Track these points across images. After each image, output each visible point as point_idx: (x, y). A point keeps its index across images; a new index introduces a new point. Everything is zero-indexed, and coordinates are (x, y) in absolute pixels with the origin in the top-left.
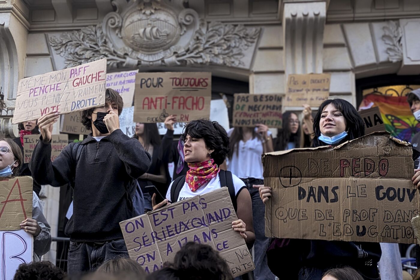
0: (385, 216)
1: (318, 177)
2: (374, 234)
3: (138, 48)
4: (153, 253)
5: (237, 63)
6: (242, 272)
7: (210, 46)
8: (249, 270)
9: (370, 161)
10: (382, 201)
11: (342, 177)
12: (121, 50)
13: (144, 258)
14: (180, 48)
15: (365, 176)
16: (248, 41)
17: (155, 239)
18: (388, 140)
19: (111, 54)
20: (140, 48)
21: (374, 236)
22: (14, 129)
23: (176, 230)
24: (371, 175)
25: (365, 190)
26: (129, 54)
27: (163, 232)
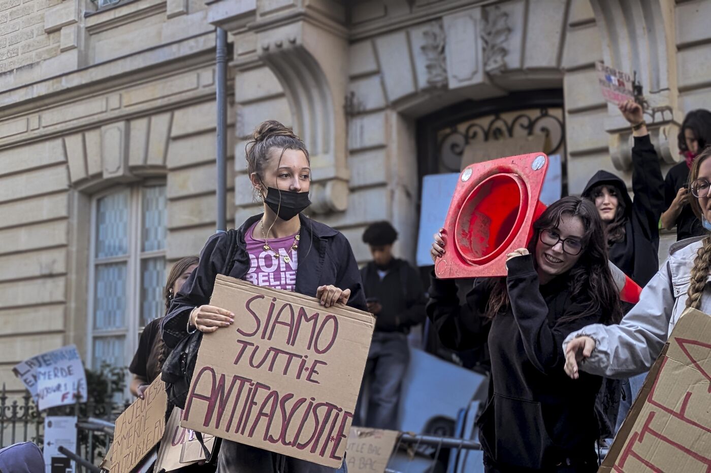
22: (670, 147)
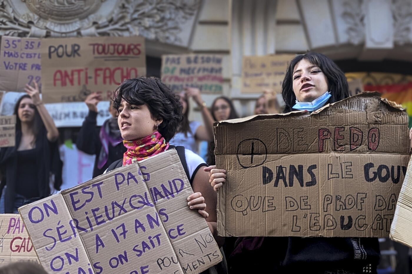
0: (376, 202)
1: (289, 153)
2: (363, 226)
3: (46, 15)
4: (75, 252)
5: (172, 39)
6: (206, 266)
7: (140, 17)
8: (215, 262)
9: (357, 131)
10: (372, 182)
11: (320, 152)
12: (24, 17)
13: (62, 260)
14: (101, 17)
15: (351, 150)
16: (186, 13)
17: (76, 229)
18: (378, 103)
19: (11, 22)
20: (50, 16)
21: (362, 229)
23: (107, 215)
24: (358, 149)
25: (351, 169)
26: (35, 22)
27: (87, 218)
